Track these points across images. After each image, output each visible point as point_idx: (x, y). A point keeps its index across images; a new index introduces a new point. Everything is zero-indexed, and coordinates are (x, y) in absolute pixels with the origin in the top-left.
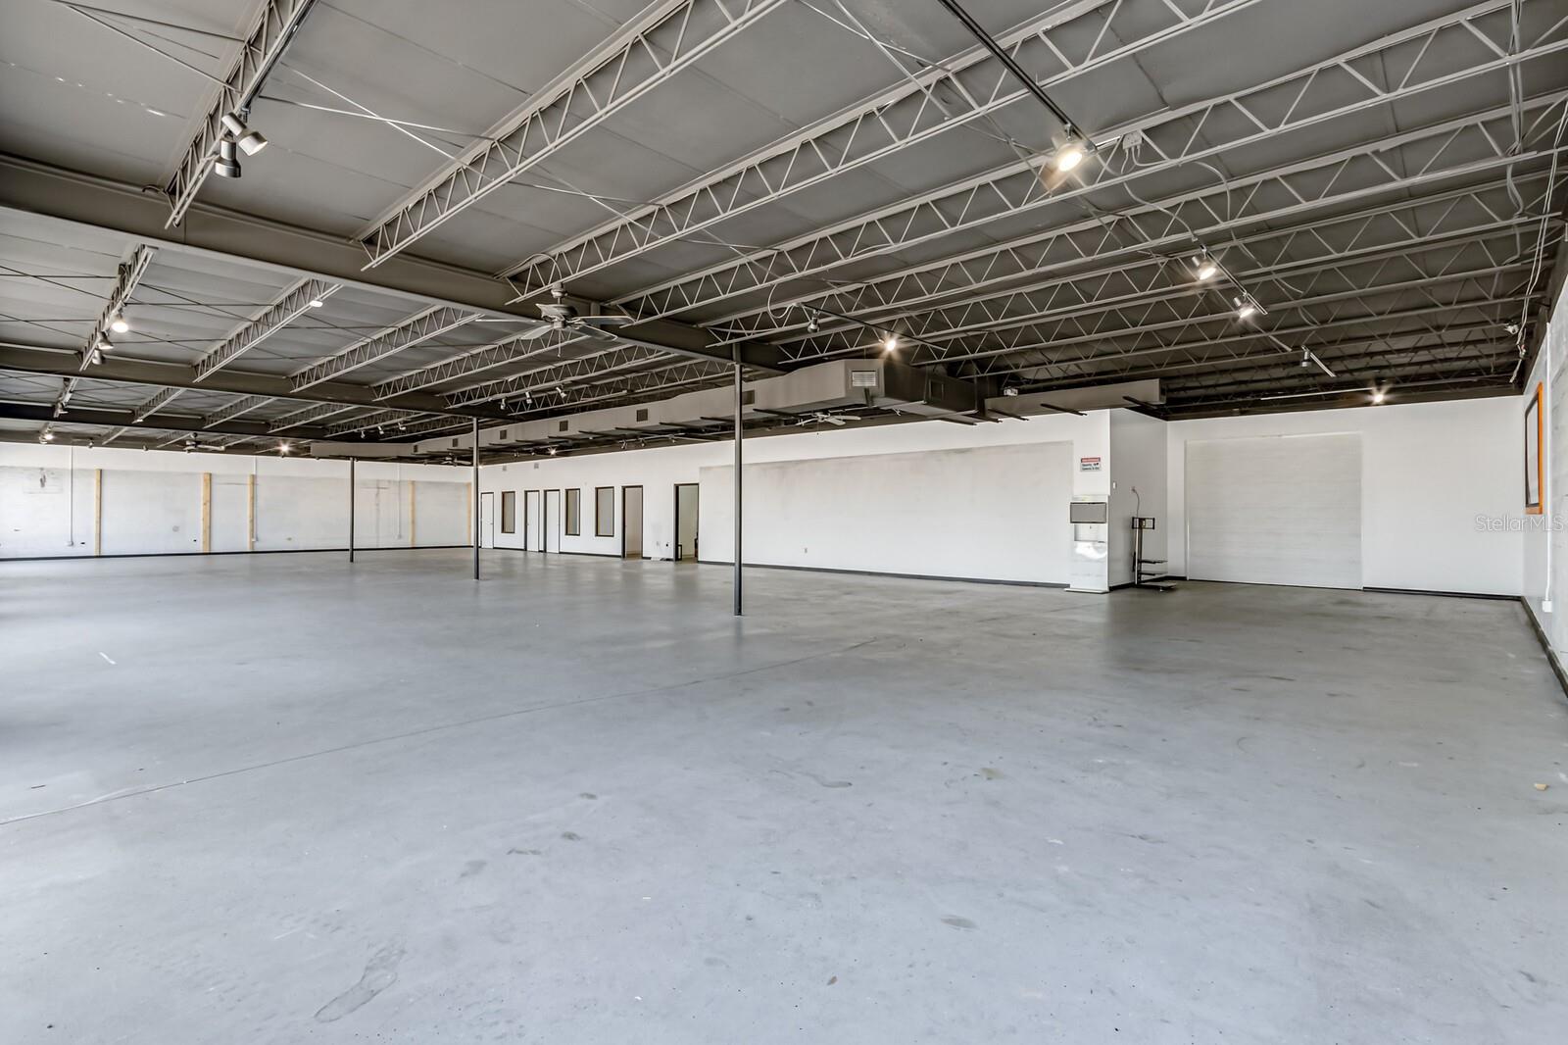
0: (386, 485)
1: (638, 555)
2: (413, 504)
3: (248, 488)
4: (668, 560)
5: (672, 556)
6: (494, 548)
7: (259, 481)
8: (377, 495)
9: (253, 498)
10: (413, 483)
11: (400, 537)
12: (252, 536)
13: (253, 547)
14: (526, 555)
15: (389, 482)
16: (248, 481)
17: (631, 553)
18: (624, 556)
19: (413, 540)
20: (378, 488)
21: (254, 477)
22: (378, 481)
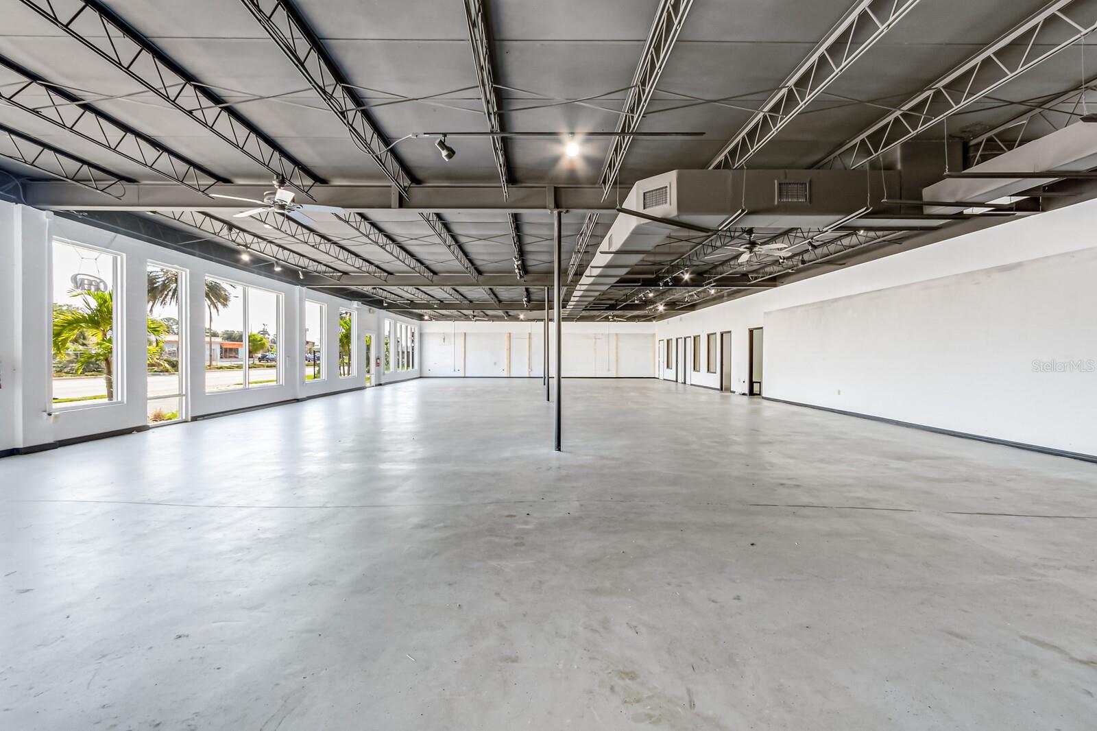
0: (600, 336)
1: (729, 389)
2: (617, 348)
3: (527, 340)
4: (744, 394)
5: (747, 392)
6: (664, 379)
7: (532, 336)
8: (595, 343)
9: (530, 346)
10: (617, 334)
11: (609, 370)
12: (529, 368)
13: (529, 374)
14: (677, 385)
15: (602, 334)
16: (528, 336)
17: (724, 388)
18: (722, 389)
19: (617, 372)
20: (596, 339)
21: (530, 334)
22: (595, 334)
